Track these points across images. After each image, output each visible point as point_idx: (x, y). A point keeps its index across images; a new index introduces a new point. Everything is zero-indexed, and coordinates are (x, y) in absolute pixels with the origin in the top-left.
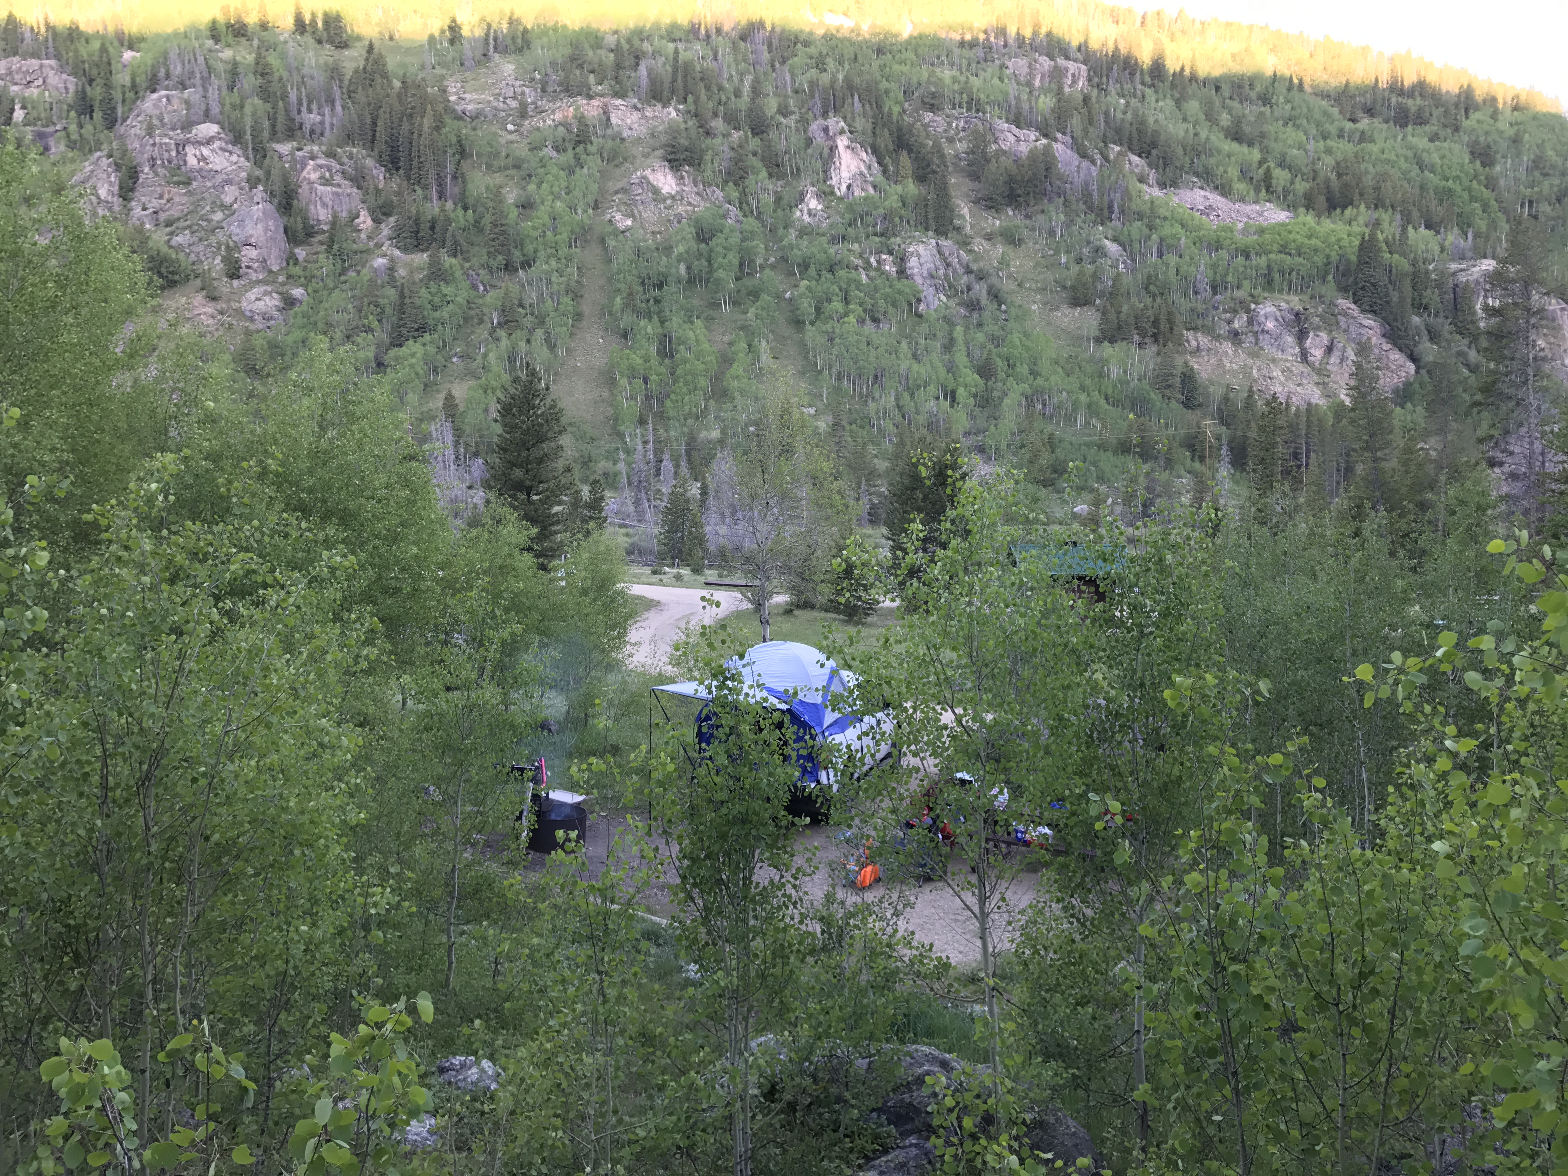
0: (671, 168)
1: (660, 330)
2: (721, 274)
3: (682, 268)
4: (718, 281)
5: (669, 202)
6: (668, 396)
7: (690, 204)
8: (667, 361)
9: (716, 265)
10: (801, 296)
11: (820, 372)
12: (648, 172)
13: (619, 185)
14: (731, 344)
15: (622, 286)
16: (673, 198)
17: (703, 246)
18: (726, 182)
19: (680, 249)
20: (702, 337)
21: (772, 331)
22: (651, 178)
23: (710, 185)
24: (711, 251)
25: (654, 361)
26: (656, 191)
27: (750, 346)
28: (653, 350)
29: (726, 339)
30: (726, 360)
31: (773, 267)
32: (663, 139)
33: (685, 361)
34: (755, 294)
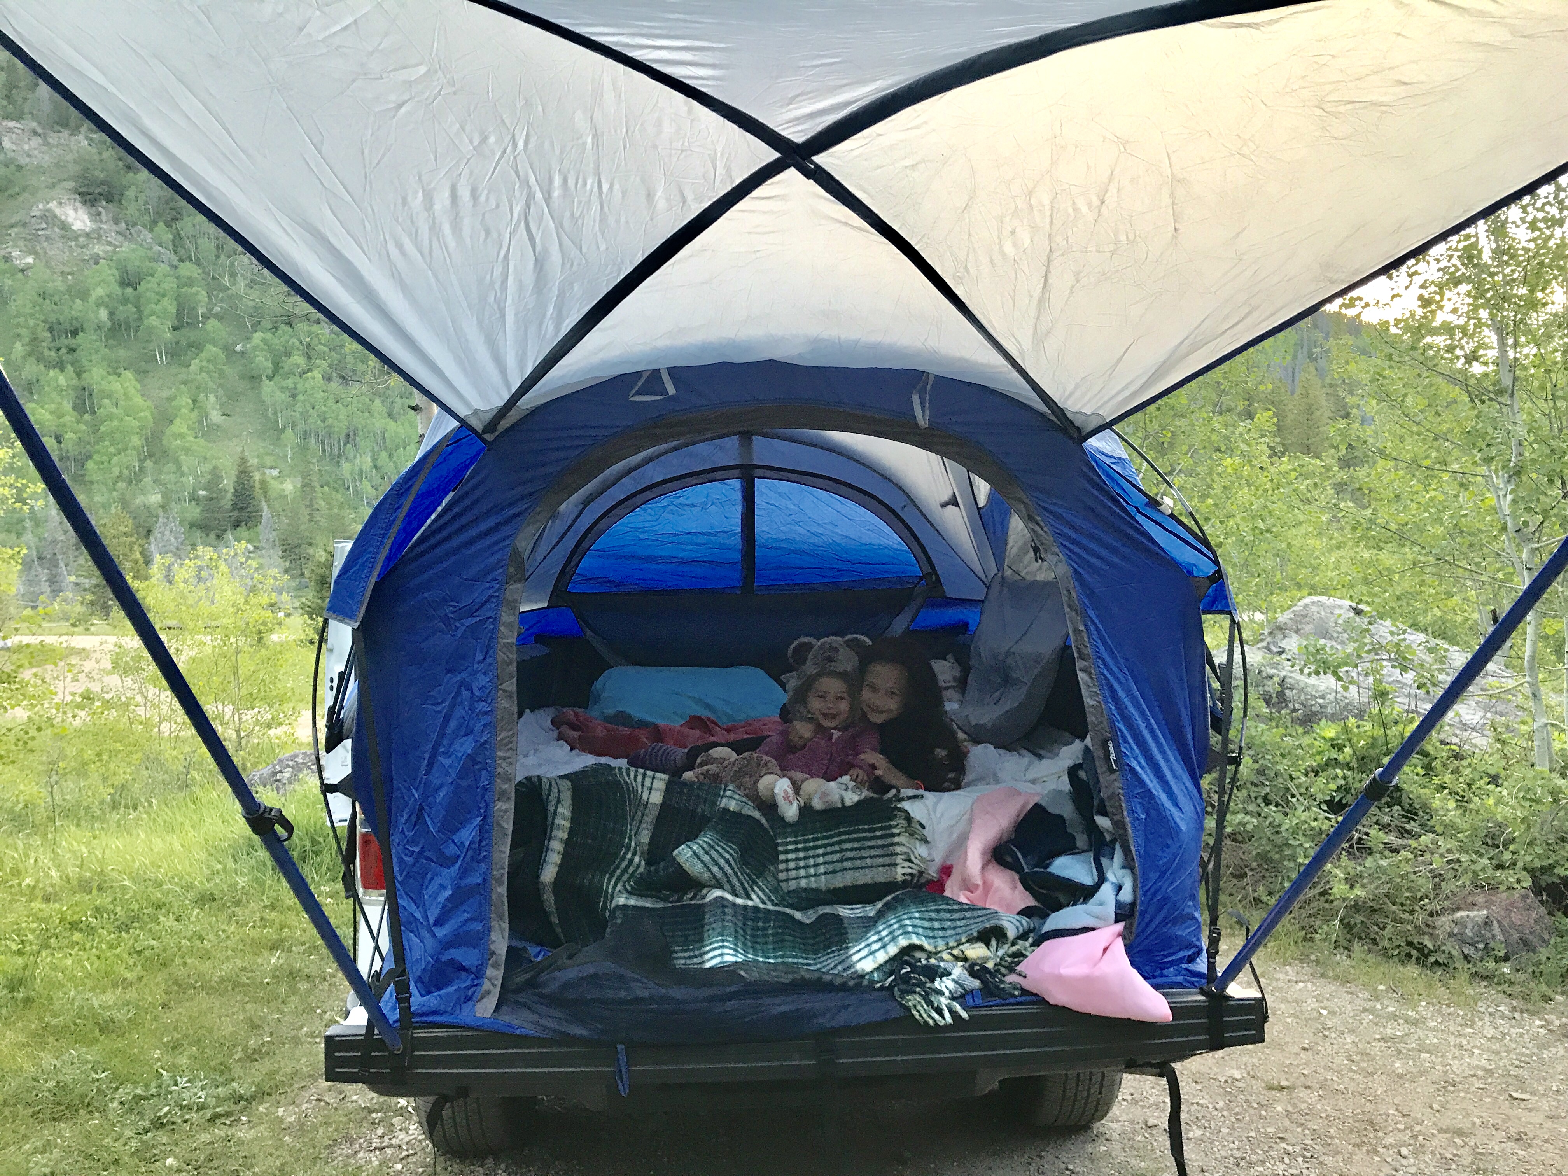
0: (84, 203)
1: (75, 382)
2: (153, 321)
3: (103, 314)
4: (150, 330)
5: (81, 239)
6: (89, 457)
7: (109, 243)
8: (87, 417)
9: (147, 312)
10: (255, 348)
11: (283, 431)
12: (53, 205)
13: (15, 219)
14: (171, 399)
15: (23, 331)
16: (87, 235)
17: (129, 290)
18: (155, 223)
19: (100, 291)
20: (132, 391)
21: (220, 385)
22: (58, 211)
23: (135, 224)
24: (138, 297)
25: (70, 417)
26: (65, 226)
27: (194, 401)
28: (67, 406)
29: (165, 394)
30: (165, 417)
31: (220, 318)
32: (74, 169)
33: (110, 417)
34: (197, 347)
